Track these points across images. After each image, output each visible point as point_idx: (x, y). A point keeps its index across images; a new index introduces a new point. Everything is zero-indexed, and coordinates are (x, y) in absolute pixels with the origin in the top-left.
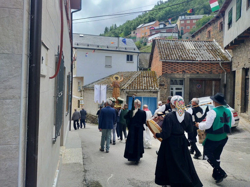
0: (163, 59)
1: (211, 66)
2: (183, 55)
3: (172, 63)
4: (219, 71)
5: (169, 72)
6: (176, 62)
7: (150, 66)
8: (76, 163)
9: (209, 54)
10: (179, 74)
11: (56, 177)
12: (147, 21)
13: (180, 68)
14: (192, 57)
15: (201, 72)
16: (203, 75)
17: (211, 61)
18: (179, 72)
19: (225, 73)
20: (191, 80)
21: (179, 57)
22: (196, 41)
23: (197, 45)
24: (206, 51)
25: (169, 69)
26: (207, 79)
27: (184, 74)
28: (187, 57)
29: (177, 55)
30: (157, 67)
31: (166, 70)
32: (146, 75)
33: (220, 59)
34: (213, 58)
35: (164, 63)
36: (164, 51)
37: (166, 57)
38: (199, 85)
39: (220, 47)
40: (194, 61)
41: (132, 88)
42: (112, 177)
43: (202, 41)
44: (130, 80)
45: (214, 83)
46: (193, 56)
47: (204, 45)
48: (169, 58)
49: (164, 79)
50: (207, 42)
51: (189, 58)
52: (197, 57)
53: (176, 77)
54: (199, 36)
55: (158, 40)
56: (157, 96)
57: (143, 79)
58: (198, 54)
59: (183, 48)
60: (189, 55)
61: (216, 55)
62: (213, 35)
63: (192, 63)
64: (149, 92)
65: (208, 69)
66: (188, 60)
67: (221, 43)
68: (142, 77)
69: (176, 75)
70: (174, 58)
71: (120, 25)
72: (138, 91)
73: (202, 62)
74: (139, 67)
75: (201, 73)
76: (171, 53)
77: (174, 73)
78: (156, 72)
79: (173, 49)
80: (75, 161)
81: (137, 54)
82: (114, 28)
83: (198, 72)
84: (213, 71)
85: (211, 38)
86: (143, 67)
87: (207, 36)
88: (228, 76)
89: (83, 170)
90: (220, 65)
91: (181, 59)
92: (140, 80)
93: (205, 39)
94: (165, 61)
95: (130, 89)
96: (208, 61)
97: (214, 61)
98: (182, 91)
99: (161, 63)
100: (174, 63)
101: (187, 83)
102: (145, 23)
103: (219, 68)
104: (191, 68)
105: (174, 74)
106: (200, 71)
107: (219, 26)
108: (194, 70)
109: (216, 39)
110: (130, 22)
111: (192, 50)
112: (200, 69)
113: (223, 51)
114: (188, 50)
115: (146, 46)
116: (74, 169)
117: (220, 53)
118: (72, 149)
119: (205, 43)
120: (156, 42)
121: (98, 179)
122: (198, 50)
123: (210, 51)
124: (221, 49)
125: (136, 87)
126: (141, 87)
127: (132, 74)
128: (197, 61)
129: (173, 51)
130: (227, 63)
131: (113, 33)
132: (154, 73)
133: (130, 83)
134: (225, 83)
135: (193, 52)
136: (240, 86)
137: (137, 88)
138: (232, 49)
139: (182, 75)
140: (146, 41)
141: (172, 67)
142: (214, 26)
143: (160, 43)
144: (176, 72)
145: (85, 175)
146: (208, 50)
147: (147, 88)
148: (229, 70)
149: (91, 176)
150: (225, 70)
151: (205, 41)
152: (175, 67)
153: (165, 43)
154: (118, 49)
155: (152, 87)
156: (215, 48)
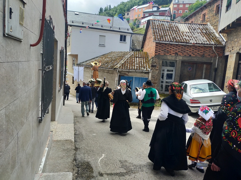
0: (157, 40)
1: (204, 49)
2: (177, 37)
3: (166, 44)
4: (211, 55)
5: (162, 53)
6: (169, 44)
7: (143, 47)
8: (66, 140)
9: (203, 37)
10: (172, 56)
11: (44, 155)
12: (141, 3)
13: (173, 50)
14: (185, 39)
15: (194, 54)
16: (195, 58)
17: (204, 44)
18: (172, 54)
19: (218, 57)
20: (183, 62)
21: (173, 39)
22: (190, 24)
23: (191, 28)
24: (199, 34)
25: (162, 50)
26: (199, 63)
27: (177, 56)
28: (181, 39)
29: (171, 36)
30: (150, 48)
31: (159, 51)
32: (139, 55)
33: (213, 43)
34: (206, 42)
35: (157, 44)
36: (158, 32)
37: (160, 39)
38: (190, 68)
39: (214, 31)
40: (187, 43)
41: (125, 68)
42: (104, 157)
43: (197, 24)
44: (123, 60)
45: (205, 66)
46: (187, 38)
47: (198, 28)
48: (163, 39)
49: (156, 60)
50: (201, 25)
51: (182, 40)
52: (190, 40)
53: (169, 59)
54: (193, 19)
55: (153, 21)
56: (149, 77)
57: (135, 59)
58: (192, 36)
59: (177, 30)
60: (183, 37)
61: (209, 39)
62: (208, 18)
63: (185, 46)
64: (141, 72)
65: (201, 53)
66: (181, 42)
67: (216, 26)
68: (134, 57)
69: (168, 57)
70: (168, 39)
71: (115, 6)
72: (130, 70)
73: (196, 45)
74: (131, 48)
75: (194, 56)
76: (165, 34)
77: (166, 54)
78: (148, 53)
79: (167, 30)
80: (67, 138)
81: (131, 35)
82: (109, 9)
83: (191, 55)
84: (206, 55)
85: (206, 21)
86: (135, 48)
87: (201, 19)
88: (220, 60)
89: (74, 148)
90: (213, 48)
91: (175, 41)
92: (132, 60)
93: (200, 22)
94: (158, 42)
95: (122, 69)
96: (202, 44)
97: (207, 44)
98: (173, 73)
99: (154, 45)
100: (168, 45)
101: (179, 65)
102: (139, 5)
103: (212, 52)
104: (184, 50)
105: (167, 56)
106: (192, 54)
107: (215, 9)
108: (187, 53)
109: (211, 22)
110: (124, 3)
111: (186, 33)
112: (193, 52)
113: (217, 35)
114: (182, 32)
115: (139, 29)
116: (65, 147)
117: (214, 37)
118: (64, 124)
119: (199, 26)
120: (151, 23)
121: (89, 159)
122: (192, 33)
123: (203, 34)
124: (215, 33)
125: (129, 66)
126: (133, 67)
127: (125, 54)
128: (191, 43)
129: (167, 33)
130: (221, 47)
131: (107, 14)
132: (147, 54)
133: (123, 63)
134: (216, 67)
135: (187, 35)
136: (232, 70)
137: (130, 68)
138: (226, 33)
139: (174, 57)
140: (139, 23)
141: (165, 48)
142: (210, 9)
143: (155, 24)
144: (169, 54)
145: (75, 154)
146: (202, 33)
147: (139, 68)
148: (221, 54)
149: (82, 155)
150: (217, 54)
151: (199, 24)
152: (168, 48)
153: (159, 24)
154: (111, 29)
155: (144, 67)
156: (209, 31)
